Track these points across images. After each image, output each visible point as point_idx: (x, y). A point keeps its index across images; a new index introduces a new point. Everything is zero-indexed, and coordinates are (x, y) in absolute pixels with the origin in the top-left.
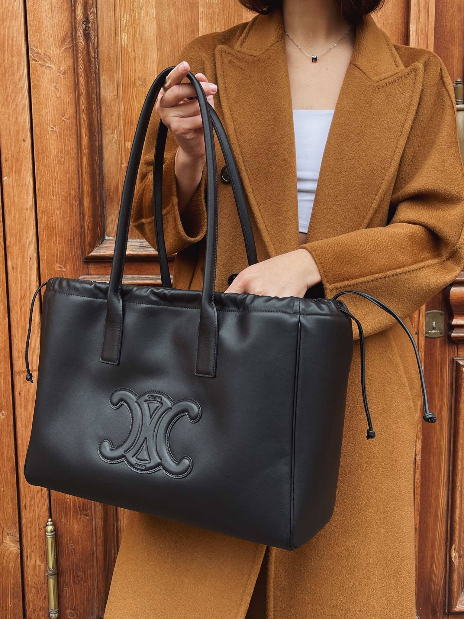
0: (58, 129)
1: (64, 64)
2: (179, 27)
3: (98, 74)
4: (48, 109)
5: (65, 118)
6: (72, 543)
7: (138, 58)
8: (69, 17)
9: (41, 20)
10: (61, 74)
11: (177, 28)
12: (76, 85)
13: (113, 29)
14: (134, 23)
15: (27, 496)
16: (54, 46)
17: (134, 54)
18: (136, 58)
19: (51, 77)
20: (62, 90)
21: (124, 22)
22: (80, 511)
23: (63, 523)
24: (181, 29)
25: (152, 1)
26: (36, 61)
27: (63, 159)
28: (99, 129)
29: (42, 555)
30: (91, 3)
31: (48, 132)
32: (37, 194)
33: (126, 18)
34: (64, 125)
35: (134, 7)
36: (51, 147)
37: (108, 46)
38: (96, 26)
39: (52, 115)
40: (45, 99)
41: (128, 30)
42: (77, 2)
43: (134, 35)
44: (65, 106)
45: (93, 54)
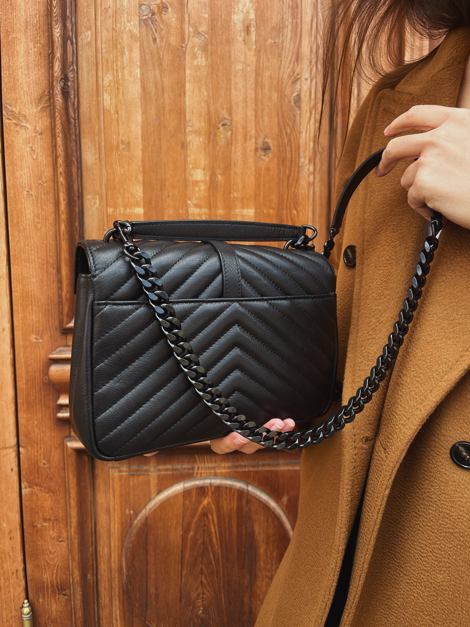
0: (34, 193)
1: (41, 124)
2: (165, 89)
3: (79, 136)
4: (23, 171)
5: (42, 182)
6: (51, 622)
8: (47, 75)
9: (16, 78)
10: (37, 135)
11: (163, 90)
12: (54, 147)
13: (95, 88)
14: (117, 84)
15: (2, 578)
16: (30, 105)
17: (117, 116)
18: (120, 121)
20: (39, 151)
21: (106, 82)
22: (59, 591)
23: (41, 603)
24: (167, 91)
25: (137, 62)
26: (10, 120)
27: (40, 225)
28: (80, 194)
30: (71, 60)
31: (24, 195)
32: (12, 262)
33: (107, 79)
34: (41, 188)
35: (117, 67)
36: (27, 212)
37: (90, 107)
38: (76, 85)
39: (28, 178)
40: (20, 161)
41: (111, 90)
42: (55, 58)
43: (117, 96)
44: (42, 168)
45: (73, 115)
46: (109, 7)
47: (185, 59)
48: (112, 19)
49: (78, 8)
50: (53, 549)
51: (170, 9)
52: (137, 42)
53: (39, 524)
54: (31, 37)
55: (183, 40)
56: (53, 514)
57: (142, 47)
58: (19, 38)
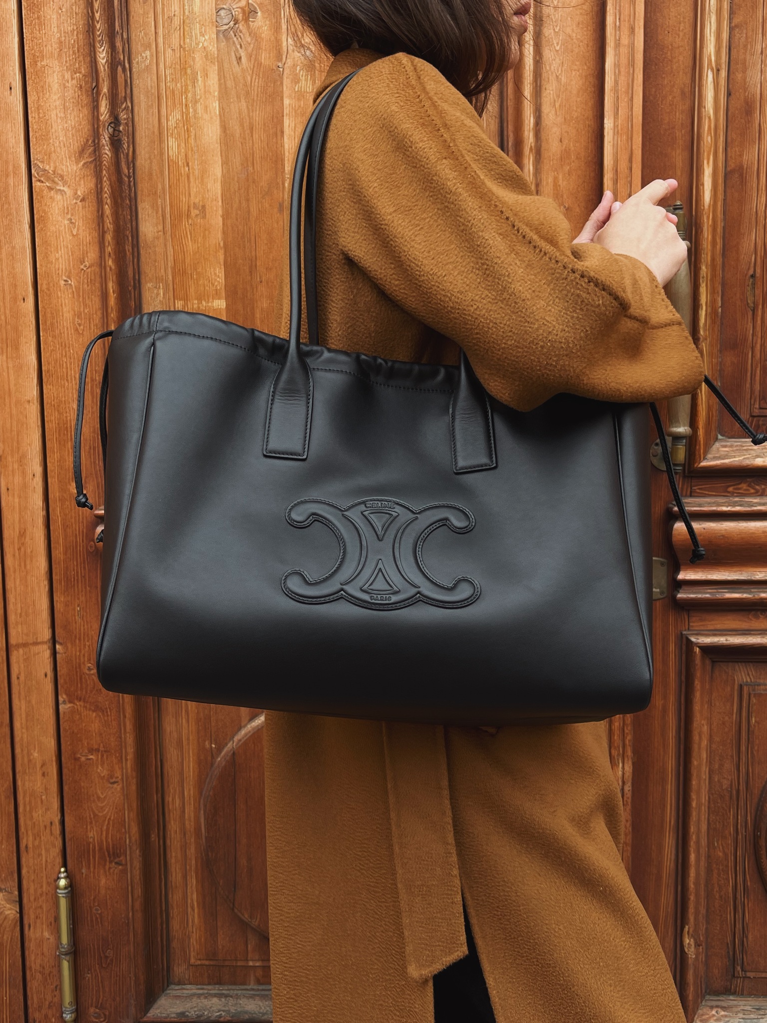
0: (74, 283)
1: (83, 186)
2: (254, 128)
3: (134, 200)
4: (60, 252)
5: (85, 266)
6: (98, 906)
7: (193, 175)
8: (90, 118)
9: (49, 122)
10: (78, 201)
11: (251, 129)
12: (101, 217)
13: (156, 130)
14: (188, 125)
15: (30, 833)
16: (68, 160)
17: (187, 169)
18: (191, 175)
19: (64, 205)
20: (81, 225)
21: (172, 123)
22: (110, 858)
23: (84, 875)
24: (257, 131)
25: (214, 92)
26: (42, 182)
27: (82, 327)
28: (137, 282)
29: (51, 925)
30: (123, 95)
31: (60, 286)
32: (45, 380)
33: (174, 118)
34: (83, 276)
35: (186, 101)
36: (65, 310)
37: (150, 158)
38: (131, 129)
39: (65, 262)
40: (55, 238)
41: (179, 134)
42: (100, 94)
43: (187, 141)
44: (85, 248)
45: (126, 171)
46: (174, 15)
47: (282, 83)
48: (179, 32)
49: (131, 18)
50: (102, 793)
51: (259, 14)
52: (214, 64)
53: (83, 756)
54: (68, 65)
55: (279, 57)
56: (102, 742)
57: (221, 71)
58: (51, 65)
